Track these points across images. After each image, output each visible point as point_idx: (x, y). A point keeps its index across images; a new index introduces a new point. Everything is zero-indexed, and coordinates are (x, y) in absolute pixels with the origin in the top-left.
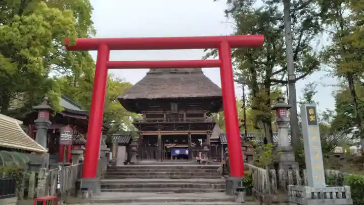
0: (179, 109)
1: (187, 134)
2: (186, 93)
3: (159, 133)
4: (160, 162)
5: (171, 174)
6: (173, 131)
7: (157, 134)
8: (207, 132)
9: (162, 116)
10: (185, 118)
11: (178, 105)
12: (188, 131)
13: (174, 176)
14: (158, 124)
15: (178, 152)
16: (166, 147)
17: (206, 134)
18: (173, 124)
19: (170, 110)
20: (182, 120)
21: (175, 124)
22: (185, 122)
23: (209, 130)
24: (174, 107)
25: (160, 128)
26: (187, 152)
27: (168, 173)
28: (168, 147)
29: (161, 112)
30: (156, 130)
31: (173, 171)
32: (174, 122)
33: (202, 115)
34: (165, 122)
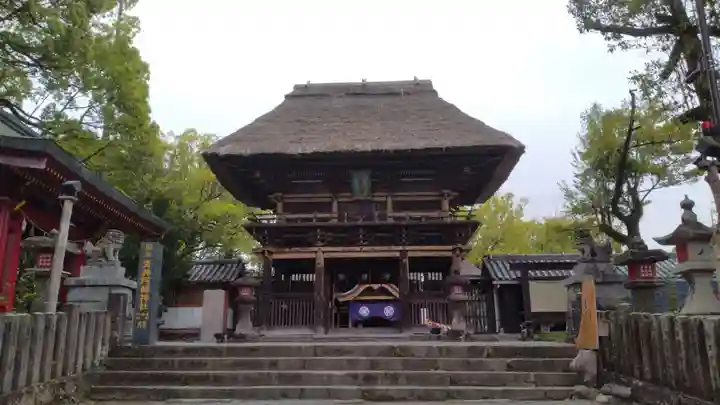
0: (374, 188)
1: (398, 254)
2: (394, 141)
3: (320, 254)
4: (321, 333)
5: (368, 379)
6: (358, 249)
7: (313, 256)
8: (453, 250)
9: (327, 207)
10: (390, 212)
11: (372, 177)
12: (401, 248)
13: (381, 387)
14: (316, 228)
15: (364, 311)
16: (336, 300)
17: (449, 254)
18: (358, 227)
19: (351, 192)
20: (383, 217)
21: (364, 227)
22: (391, 221)
23: (459, 245)
24: (361, 182)
25: (323, 241)
26: (389, 311)
27: (355, 377)
28: (341, 300)
29: (323, 197)
30: (311, 245)
31: (373, 365)
32: (360, 222)
33: (437, 205)
34: (335, 222)
